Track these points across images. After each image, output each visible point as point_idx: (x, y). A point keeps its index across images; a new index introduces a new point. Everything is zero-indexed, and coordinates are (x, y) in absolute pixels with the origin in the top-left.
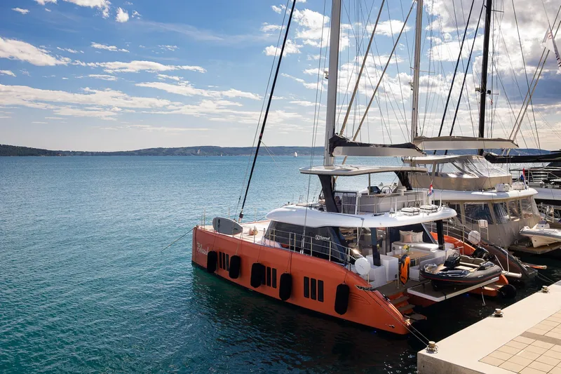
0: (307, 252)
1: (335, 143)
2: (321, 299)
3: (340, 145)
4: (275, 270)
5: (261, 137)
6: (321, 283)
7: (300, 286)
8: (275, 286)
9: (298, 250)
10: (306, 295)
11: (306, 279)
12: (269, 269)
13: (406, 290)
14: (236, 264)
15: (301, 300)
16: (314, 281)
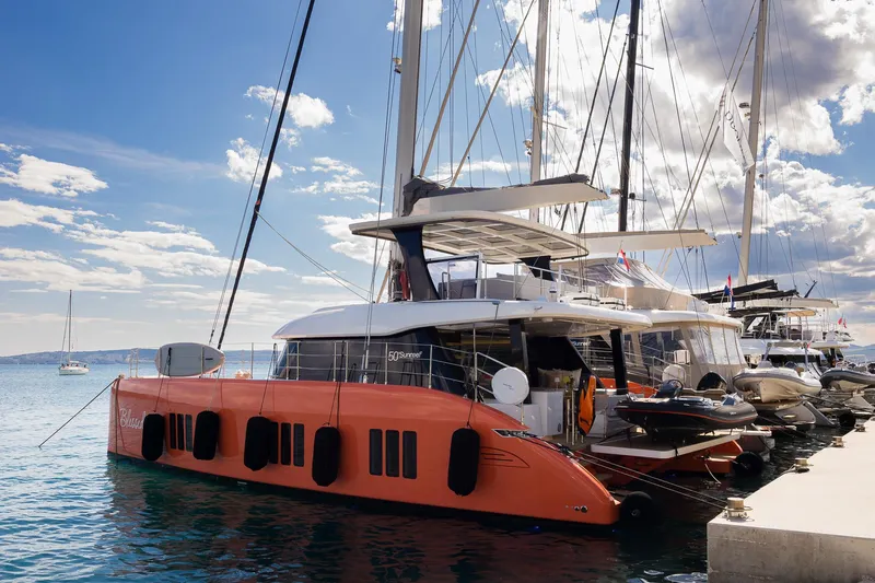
0: (375, 377)
1: (415, 192)
2: (411, 473)
3: (426, 195)
4: (300, 428)
5: (257, 207)
6: (411, 437)
7: (359, 451)
8: (300, 463)
9: (353, 377)
10: (375, 469)
11: (375, 434)
12: (286, 426)
13: (589, 447)
14: (210, 427)
15: (362, 482)
16: (392, 435)
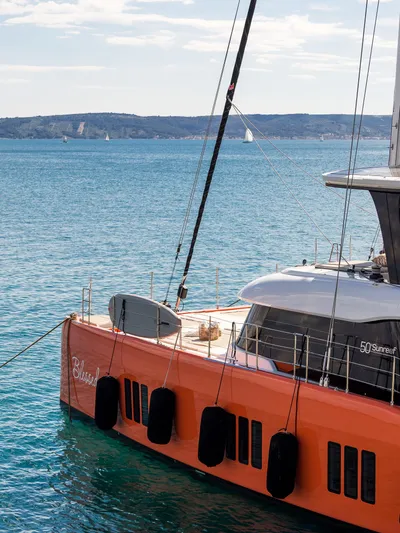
0: (337, 382)
2: (369, 496)
4: (258, 426)
5: (230, 94)
6: (369, 457)
8: (256, 463)
10: (333, 486)
11: (333, 448)
12: (244, 421)
14: (164, 410)
15: (318, 498)
16: (351, 452)
